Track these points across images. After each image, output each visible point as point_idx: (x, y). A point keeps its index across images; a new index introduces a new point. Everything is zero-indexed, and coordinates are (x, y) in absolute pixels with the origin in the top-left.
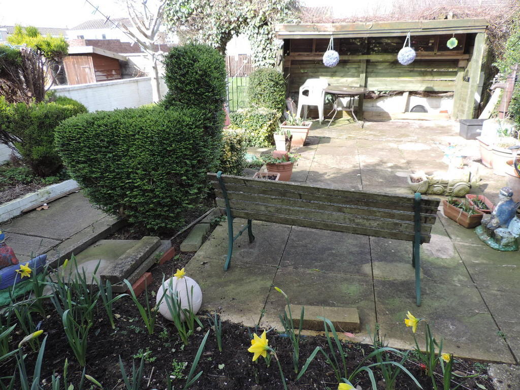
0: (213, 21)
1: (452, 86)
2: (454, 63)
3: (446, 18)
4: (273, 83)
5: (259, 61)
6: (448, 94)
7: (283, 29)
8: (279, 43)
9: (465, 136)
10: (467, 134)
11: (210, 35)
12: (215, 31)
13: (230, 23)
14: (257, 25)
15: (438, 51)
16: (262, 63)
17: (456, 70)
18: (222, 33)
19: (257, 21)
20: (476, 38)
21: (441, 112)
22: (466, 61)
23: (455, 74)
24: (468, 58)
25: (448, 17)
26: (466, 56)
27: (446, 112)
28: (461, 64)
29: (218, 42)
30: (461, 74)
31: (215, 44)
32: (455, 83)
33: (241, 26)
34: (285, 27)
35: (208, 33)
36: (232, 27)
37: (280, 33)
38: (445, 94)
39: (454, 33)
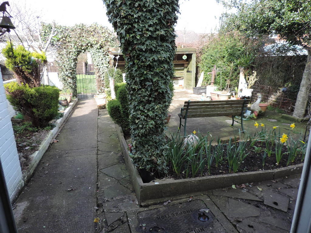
0: (73, 45)
1: (182, 74)
2: (182, 65)
3: (181, 47)
4: (119, 75)
5: (100, 65)
6: (181, 78)
7: (114, 50)
8: (112, 57)
9: (197, 94)
10: (198, 92)
11: (70, 52)
12: (74, 50)
13: (82, 46)
14: (99, 48)
15: (177, 60)
16: (101, 66)
17: (183, 68)
18: (78, 51)
19: (98, 46)
20: (192, 56)
21: (180, 86)
22: (187, 64)
23: (183, 69)
24: (188, 63)
25: (182, 47)
26: (187, 63)
27: (181, 85)
28: (186, 65)
29: (75, 56)
30: (186, 70)
31: (74, 57)
32: (183, 73)
33: (89, 48)
34: (115, 49)
35: (70, 51)
36: (83, 48)
37: (112, 52)
38: (180, 78)
39: (185, 53)
